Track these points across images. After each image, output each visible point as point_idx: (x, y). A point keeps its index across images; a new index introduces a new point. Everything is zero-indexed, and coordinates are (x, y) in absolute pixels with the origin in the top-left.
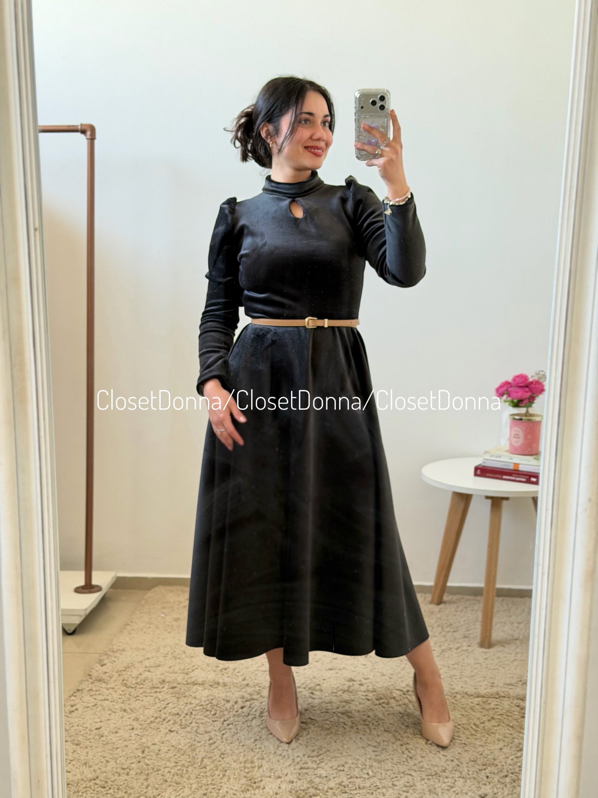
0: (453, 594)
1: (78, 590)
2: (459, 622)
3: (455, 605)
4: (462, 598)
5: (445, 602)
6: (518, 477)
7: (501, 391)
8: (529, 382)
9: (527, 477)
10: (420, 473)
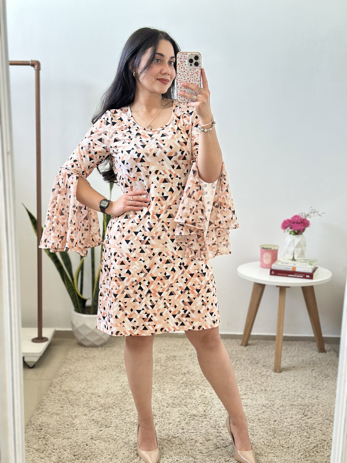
0: (254, 339)
1: (35, 340)
2: (259, 357)
3: (256, 347)
4: (259, 342)
5: (249, 345)
6: (298, 275)
7: (286, 225)
8: (302, 220)
9: (304, 275)
10: (236, 271)
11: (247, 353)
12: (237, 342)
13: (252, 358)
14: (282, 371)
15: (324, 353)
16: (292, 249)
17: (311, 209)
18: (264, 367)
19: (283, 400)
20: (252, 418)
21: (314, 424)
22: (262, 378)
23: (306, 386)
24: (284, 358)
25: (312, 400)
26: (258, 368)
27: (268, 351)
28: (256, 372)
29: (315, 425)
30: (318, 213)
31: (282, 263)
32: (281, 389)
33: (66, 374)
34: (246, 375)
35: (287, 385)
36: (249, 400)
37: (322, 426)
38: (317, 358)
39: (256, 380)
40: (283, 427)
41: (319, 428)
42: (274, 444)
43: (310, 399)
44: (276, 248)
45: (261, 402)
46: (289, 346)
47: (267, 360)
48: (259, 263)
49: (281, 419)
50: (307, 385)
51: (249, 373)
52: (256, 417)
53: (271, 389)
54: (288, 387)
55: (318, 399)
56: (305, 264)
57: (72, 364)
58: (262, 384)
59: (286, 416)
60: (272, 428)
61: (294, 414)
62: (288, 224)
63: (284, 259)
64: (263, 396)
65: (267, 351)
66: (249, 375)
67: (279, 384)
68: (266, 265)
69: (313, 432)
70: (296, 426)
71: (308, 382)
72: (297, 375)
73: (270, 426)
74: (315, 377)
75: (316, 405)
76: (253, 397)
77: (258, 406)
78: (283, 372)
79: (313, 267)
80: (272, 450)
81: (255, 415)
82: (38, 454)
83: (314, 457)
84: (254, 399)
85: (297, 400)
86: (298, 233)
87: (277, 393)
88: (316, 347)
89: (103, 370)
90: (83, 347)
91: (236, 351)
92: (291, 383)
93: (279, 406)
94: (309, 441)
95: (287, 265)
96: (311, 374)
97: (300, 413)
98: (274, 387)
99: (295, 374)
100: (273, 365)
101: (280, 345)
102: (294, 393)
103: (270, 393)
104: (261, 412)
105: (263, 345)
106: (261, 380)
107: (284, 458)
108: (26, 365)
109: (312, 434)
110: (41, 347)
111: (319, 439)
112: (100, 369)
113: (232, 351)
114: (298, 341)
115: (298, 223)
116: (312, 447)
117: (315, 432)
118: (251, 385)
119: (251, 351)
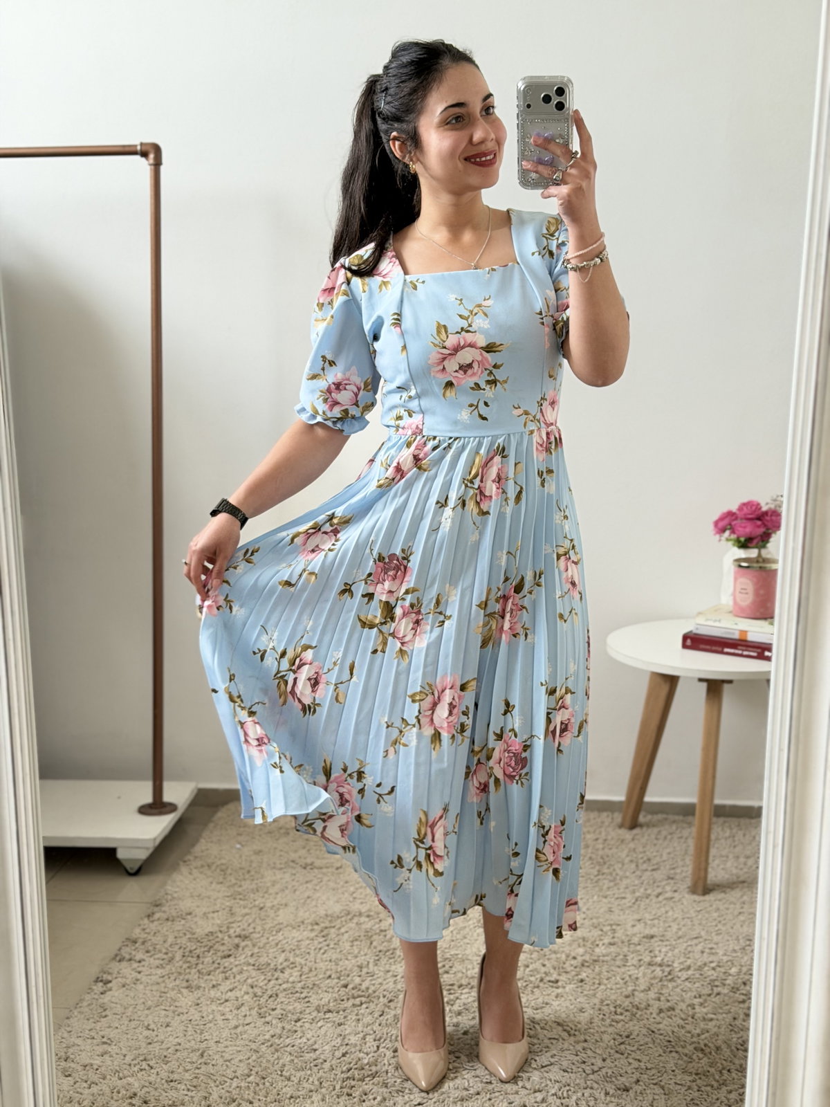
1: (144, 810)
6: (746, 650)
7: (722, 525)
8: (762, 511)
9: (759, 651)
11: (632, 845)
12: (612, 819)
13: (642, 858)
27: (685, 842)
46: (741, 829)
62: (727, 521)
65: (683, 840)
86: (751, 543)
91: (605, 840)
100: (690, 876)
101: (706, 827)
105: (674, 827)
110: (159, 825)
113: (597, 839)
119: (644, 840)
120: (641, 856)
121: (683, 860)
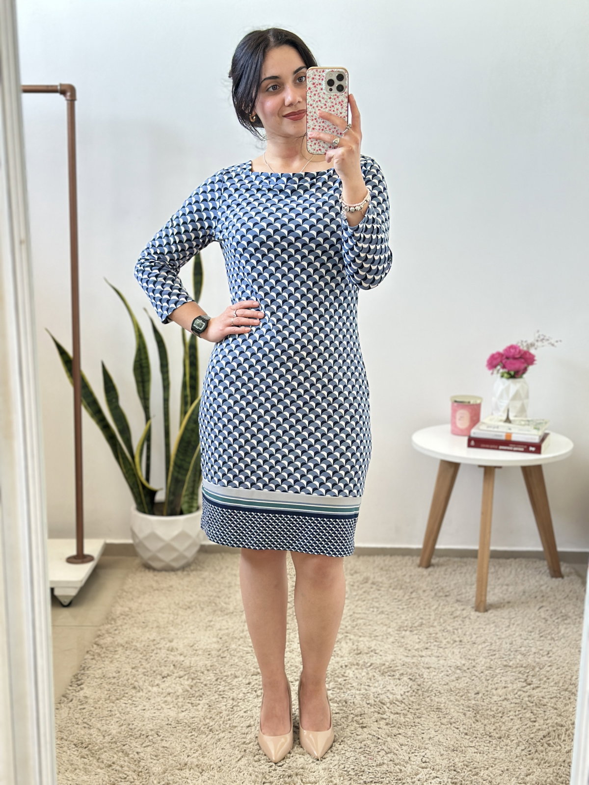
0: (440, 556)
1: (71, 560)
2: (450, 586)
3: (444, 568)
4: (449, 560)
5: (433, 565)
6: (516, 447)
7: (495, 362)
8: (522, 353)
9: (526, 447)
10: (410, 440)
11: (429, 579)
12: (413, 560)
13: (437, 588)
14: (489, 609)
15: (560, 579)
16: (504, 403)
17: (537, 335)
18: (458, 603)
19: (490, 657)
20: (438, 688)
21: (543, 697)
22: (454, 621)
23: (530, 634)
24: (493, 587)
25: (540, 658)
26: (449, 604)
27: (465, 576)
28: (445, 610)
29: (545, 700)
30: (549, 342)
31: (488, 427)
32: (486, 640)
33: (124, 617)
34: (428, 617)
35: (498, 633)
36: (433, 658)
37: (557, 701)
38: (548, 587)
39: (444, 625)
40: (491, 703)
41: (552, 705)
42: (475, 732)
43: (537, 655)
44: (478, 402)
45: (453, 661)
46: (501, 566)
47: (464, 591)
48: (449, 427)
49: (487, 689)
50: (531, 632)
51: (433, 613)
52: (444, 686)
53: (469, 640)
54: (499, 637)
55: (549, 655)
56: (527, 427)
57: (132, 599)
58: (456, 631)
59: (496, 685)
60: (471, 705)
61: (509, 682)
62: (499, 360)
63: (491, 420)
64: (456, 651)
65: (463, 575)
66: (432, 617)
67: (484, 631)
68: (462, 430)
69: (541, 712)
70: (514, 701)
71: (533, 628)
72: (514, 616)
73: (470, 702)
74: (544, 619)
75: (546, 666)
76: (440, 653)
77: (448, 669)
78: (490, 612)
79: (540, 433)
80: (472, 742)
81: (443, 683)
82: (78, 751)
83: (544, 753)
84: (442, 656)
85: (514, 658)
86: (515, 375)
87: (480, 647)
88: (546, 568)
89: (186, 609)
90: (151, 571)
91: (411, 576)
92: (504, 629)
93: (483, 668)
94: (534, 726)
95: (496, 430)
96: (538, 615)
97: (520, 680)
98: (474, 636)
99: (511, 614)
100: (474, 599)
101: (485, 566)
102: (508, 646)
103: (469, 647)
104: (453, 678)
105: (456, 566)
106: (454, 624)
107: (493, 756)
108: (56, 601)
109: (540, 716)
110: (82, 572)
111: (552, 723)
112: (180, 608)
113: (405, 575)
114: (515, 558)
115: (515, 358)
116: (540, 737)
117: (545, 712)
118: (436, 634)
119: (436, 575)
120: (436, 586)
121: (465, 588)
